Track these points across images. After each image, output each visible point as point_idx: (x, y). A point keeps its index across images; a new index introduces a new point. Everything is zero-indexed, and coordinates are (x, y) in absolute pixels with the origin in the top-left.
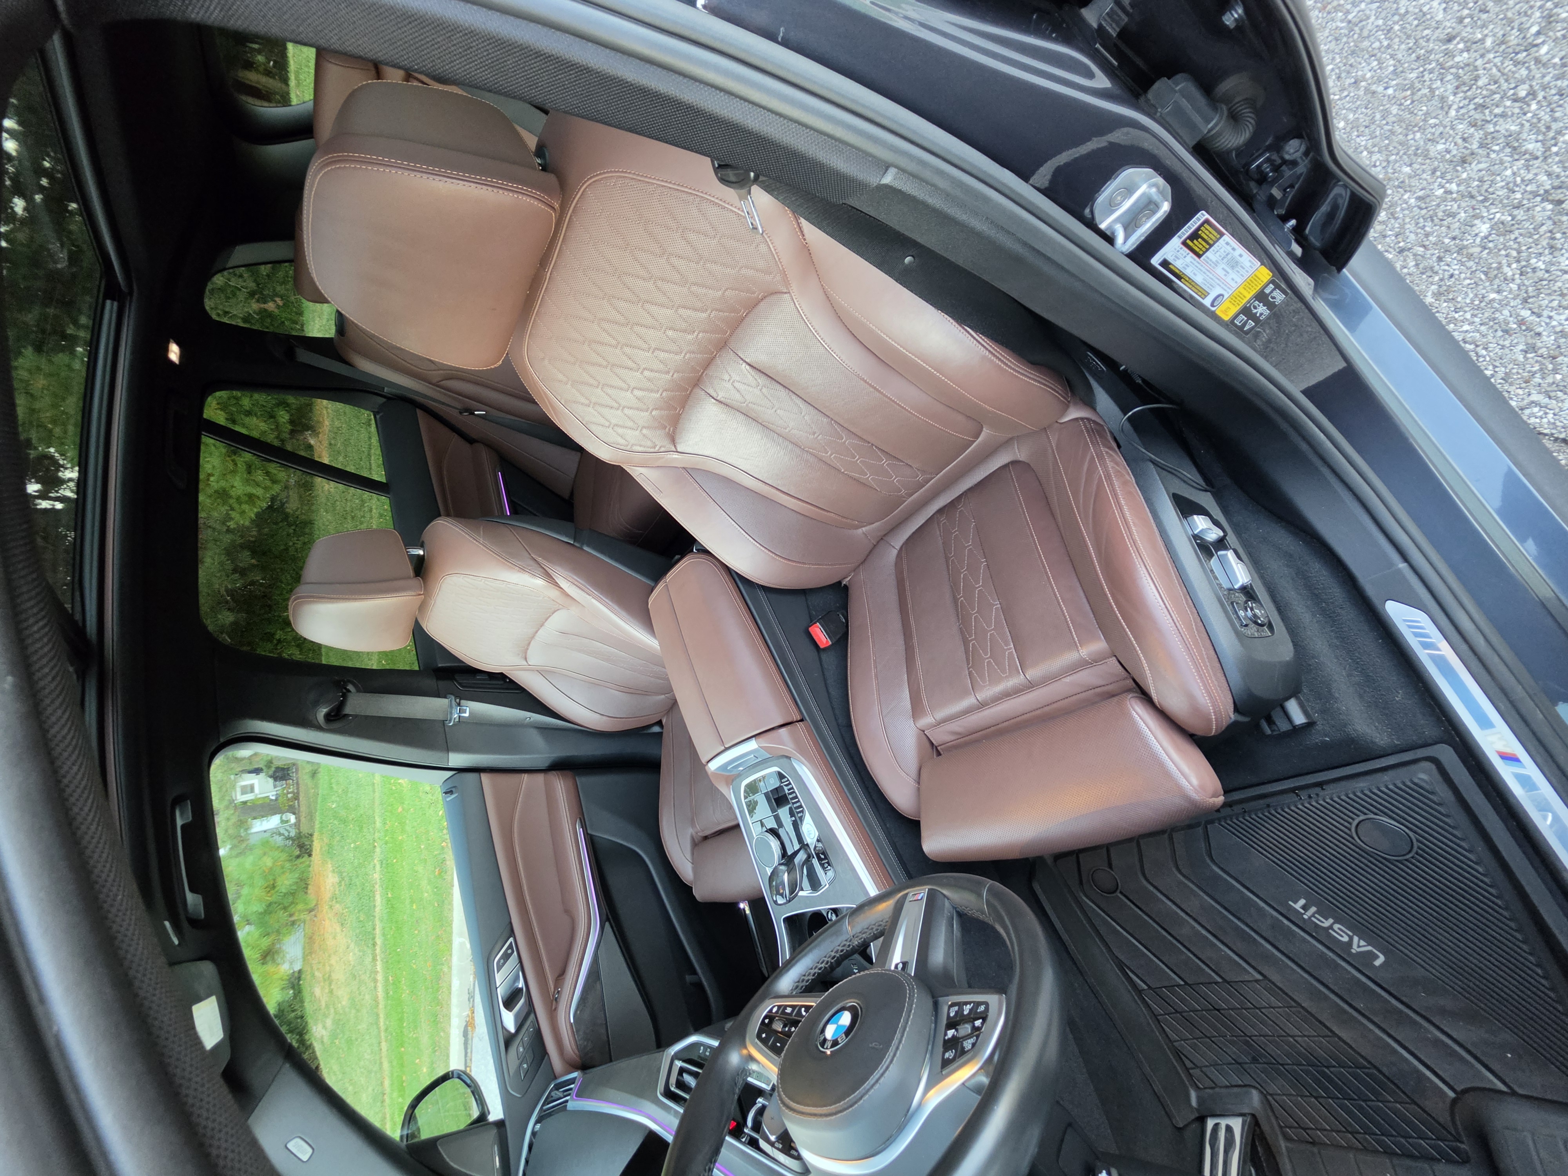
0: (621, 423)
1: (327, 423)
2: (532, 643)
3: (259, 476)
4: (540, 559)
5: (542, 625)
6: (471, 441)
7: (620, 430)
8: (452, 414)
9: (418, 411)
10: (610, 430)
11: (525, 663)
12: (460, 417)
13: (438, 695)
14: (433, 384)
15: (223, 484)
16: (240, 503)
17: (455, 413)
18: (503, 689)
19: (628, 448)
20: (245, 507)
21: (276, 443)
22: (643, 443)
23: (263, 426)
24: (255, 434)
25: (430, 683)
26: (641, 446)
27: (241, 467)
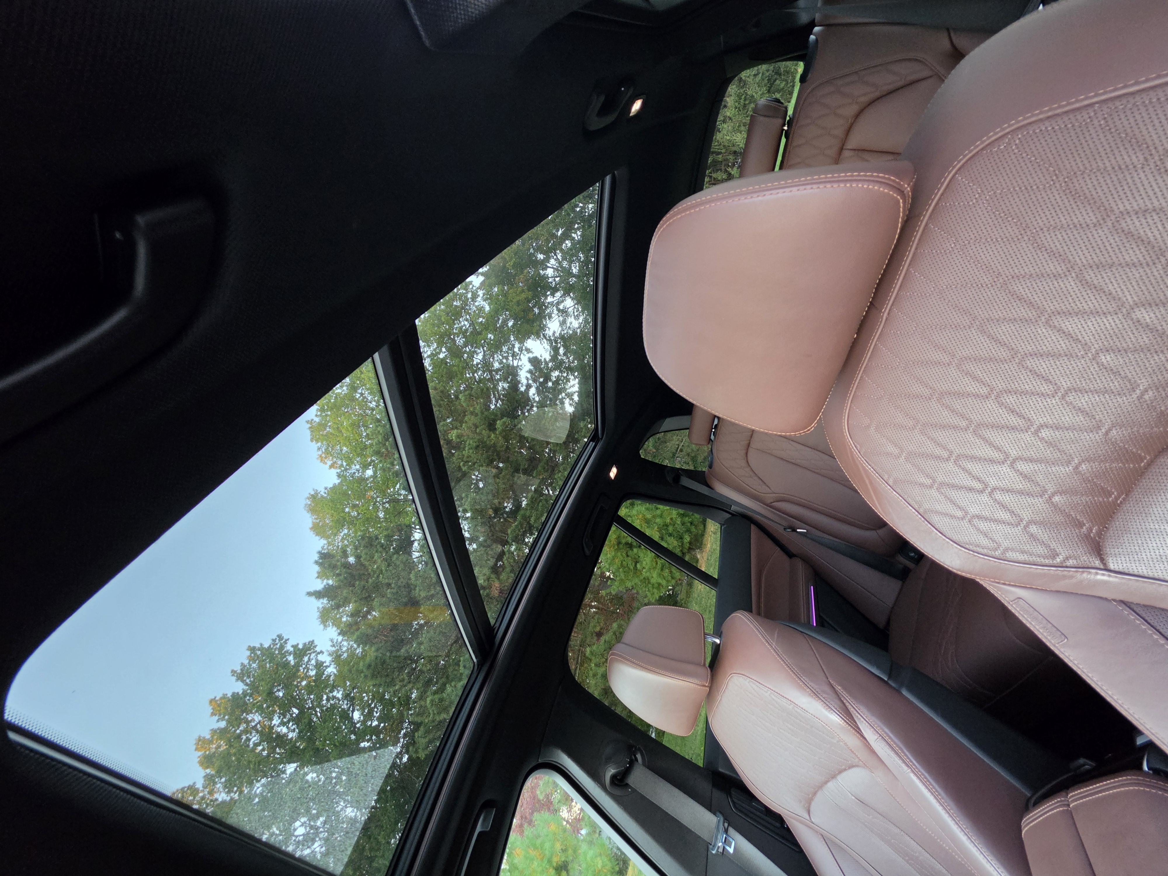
0: (987, 513)
1: (709, 545)
2: (819, 794)
3: (666, 572)
4: (839, 688)
5: (834, 777)
6: (790, 555)
7: (983, 526)
8: (778, 530)
9: (753, 527)
10: (965, 523)
11: (808, 818)
12: (785, 533)
13: (709, 807)
14: (767, 505)
15: (648, 574)
16: (653, 588)
17: (780, 530)
18: (777, 834)
19: (997, 553)
20: (655, 591)
21: (680, 554)
22: (1026, 548)
23: (675, 543)
24: (670, 548)
25: (705, 786)
26: (1023, 552)
27: (659, 566)
